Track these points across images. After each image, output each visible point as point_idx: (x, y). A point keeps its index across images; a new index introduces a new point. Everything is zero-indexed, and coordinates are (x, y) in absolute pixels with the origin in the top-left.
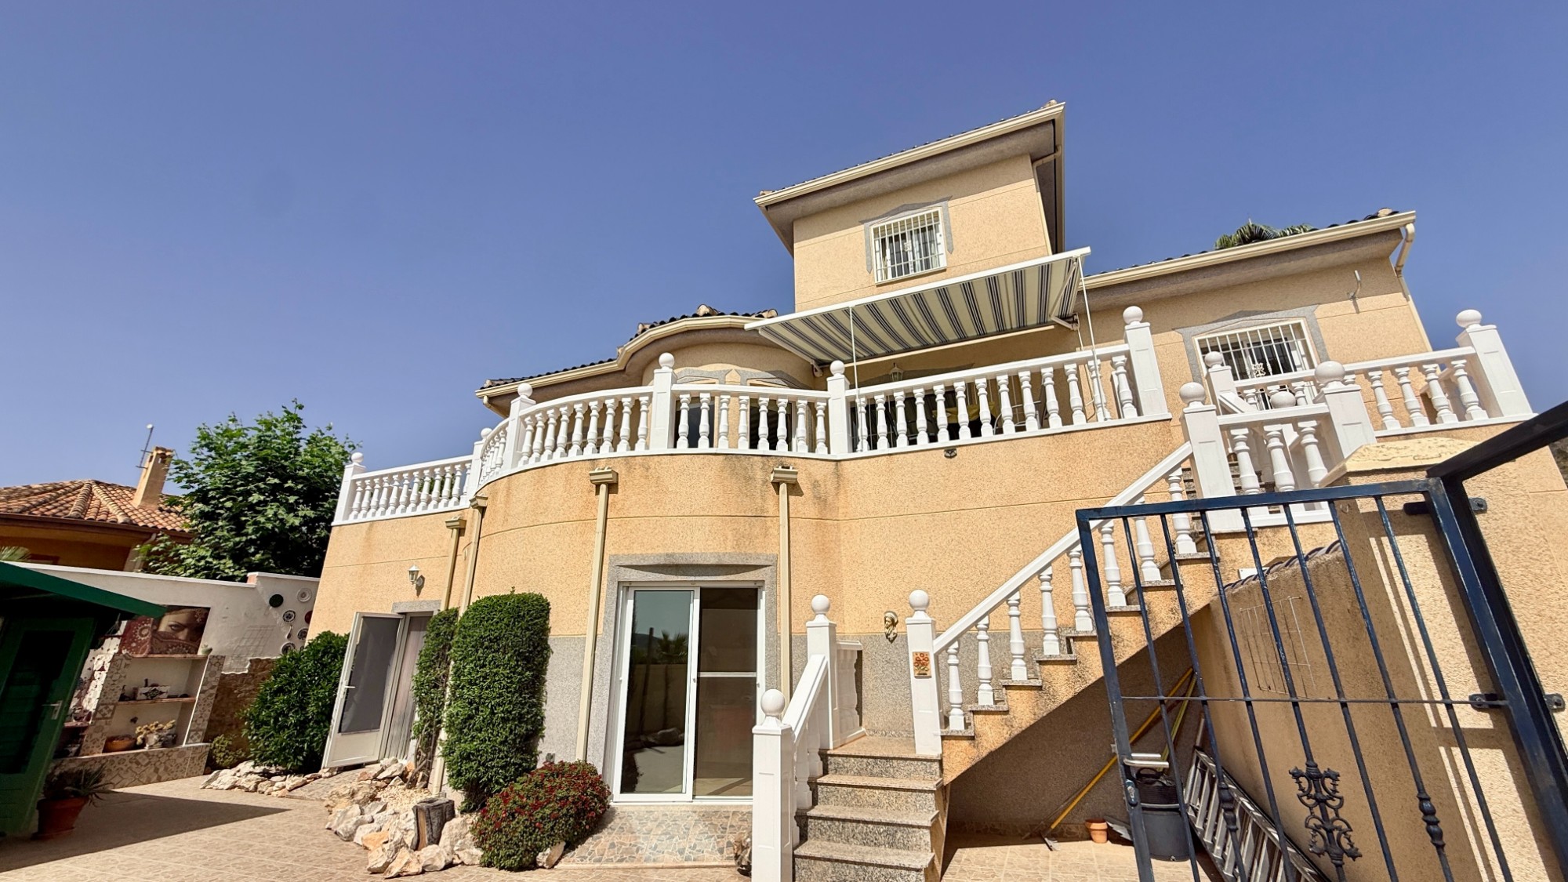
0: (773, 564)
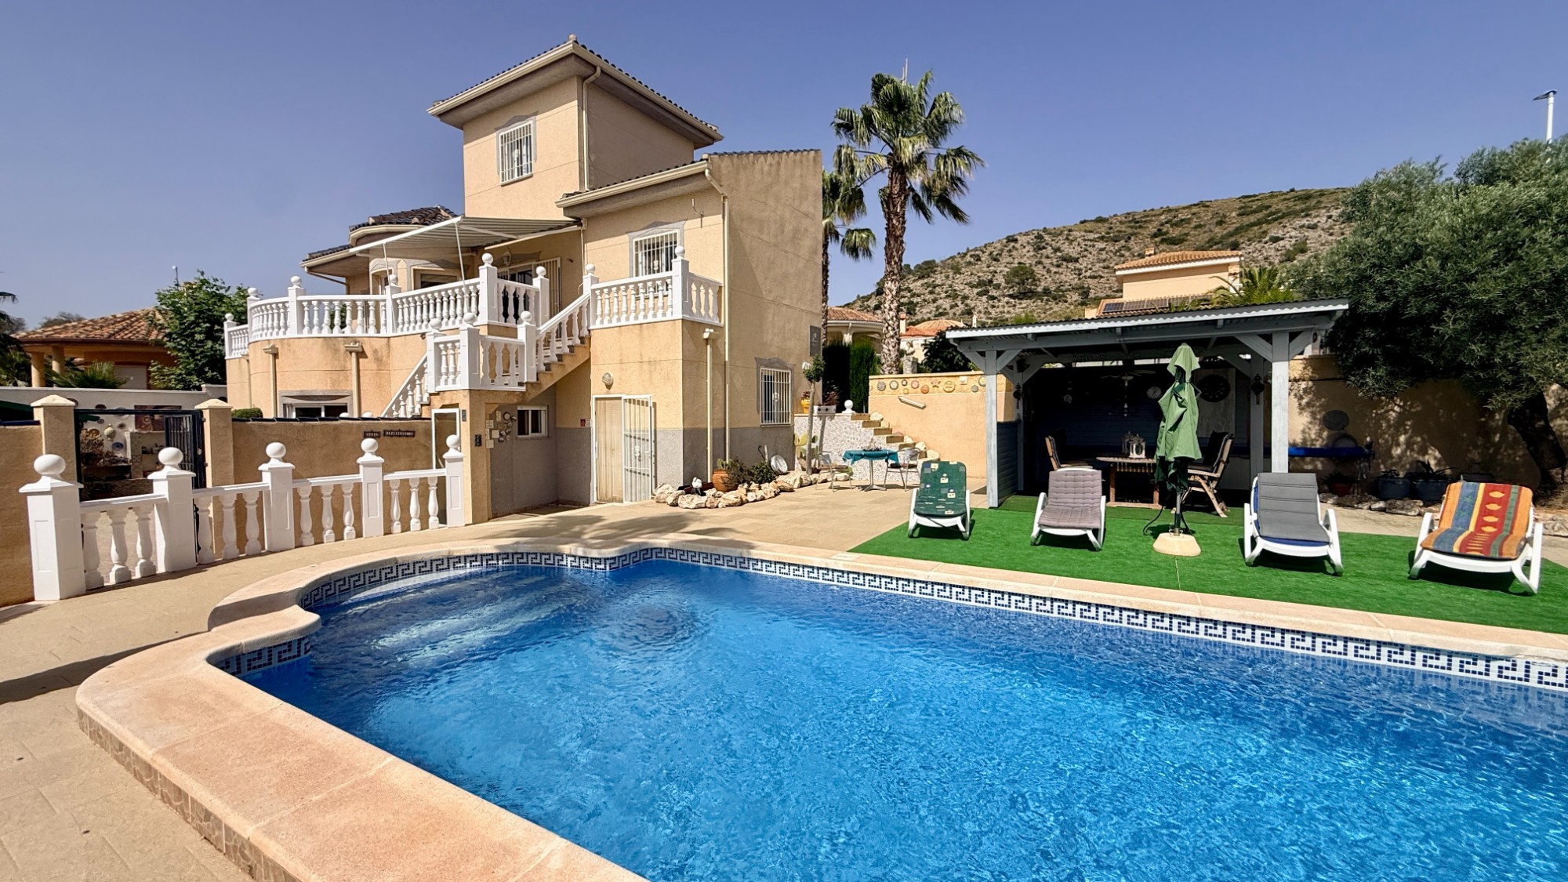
0: (351, 395)
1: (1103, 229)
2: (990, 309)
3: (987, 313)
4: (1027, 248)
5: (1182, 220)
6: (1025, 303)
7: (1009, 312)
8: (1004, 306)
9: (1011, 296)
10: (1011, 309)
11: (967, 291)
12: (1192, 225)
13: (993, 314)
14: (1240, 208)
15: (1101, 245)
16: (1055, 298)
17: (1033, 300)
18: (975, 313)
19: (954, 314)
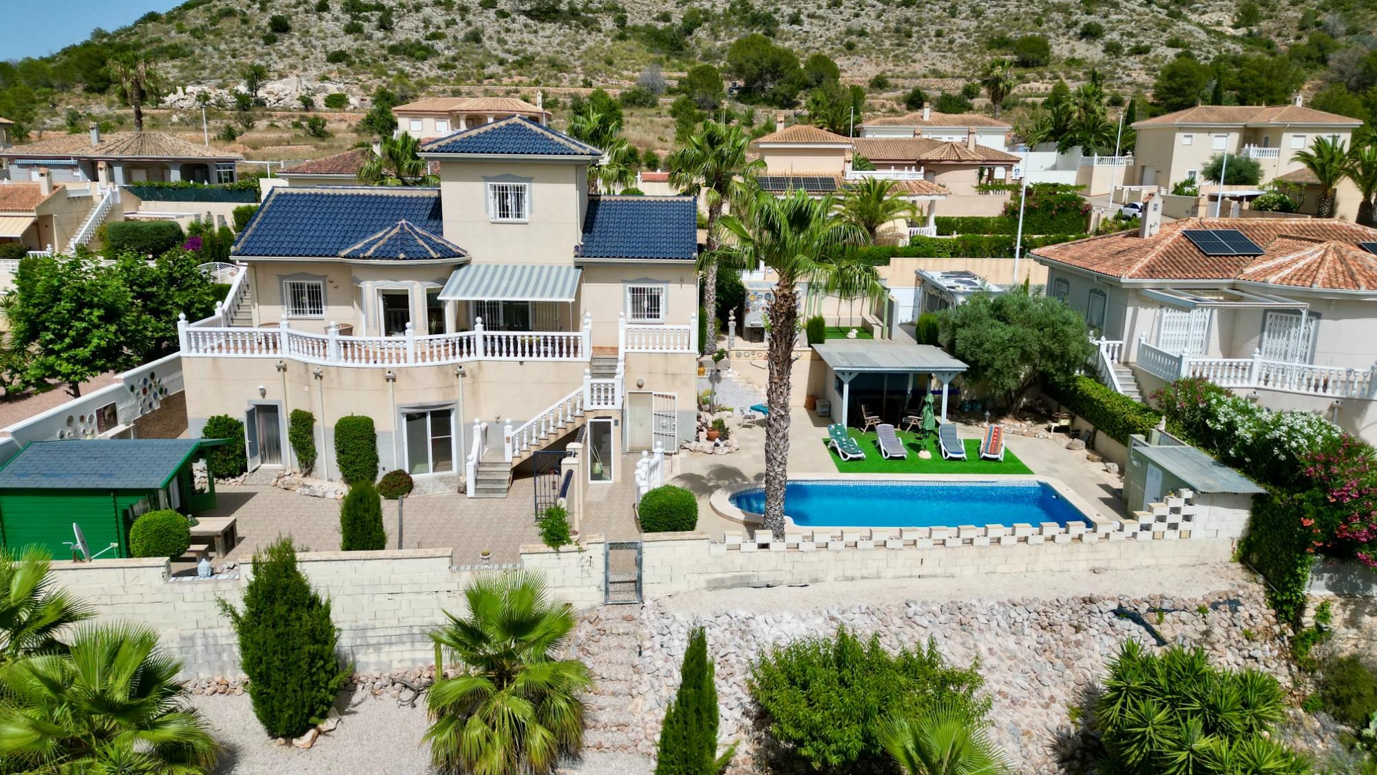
0: (456, 403)
2: (503, 35)
3: (502, 42)
6: (550, 28)
7: (531, 43)
8: (521, 31)
9: (528, 14)
10: (532, 37)
13: (510, 45)
16: (586, 24)
17: (558, 24)
18: (484, 39)
19: (455, 38)
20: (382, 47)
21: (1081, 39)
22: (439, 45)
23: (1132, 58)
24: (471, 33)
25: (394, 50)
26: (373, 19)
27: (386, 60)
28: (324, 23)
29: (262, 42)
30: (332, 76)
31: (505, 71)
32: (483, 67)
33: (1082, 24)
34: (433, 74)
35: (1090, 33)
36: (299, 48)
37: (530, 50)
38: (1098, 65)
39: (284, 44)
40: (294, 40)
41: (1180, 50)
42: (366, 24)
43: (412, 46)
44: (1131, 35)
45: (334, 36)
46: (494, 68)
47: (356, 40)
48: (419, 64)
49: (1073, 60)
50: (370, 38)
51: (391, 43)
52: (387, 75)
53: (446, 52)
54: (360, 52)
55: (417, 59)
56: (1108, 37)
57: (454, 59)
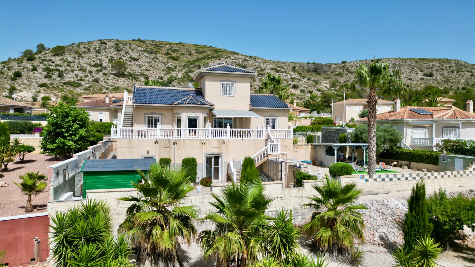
0: (222, 153)
1: (144, 46)
4: (112, 49)
5: (176, 50)
6: (122, 79)
8: (112, 80)
9: (114, 75)
10: (116, 82)
11: (89, 68)
12: (180, 53)
13: (109, 84)
14: (196, 50)
15: (146, 54)
17: (125, 78)
18: (99, 81)
19: (89, 81)
20: (60, 83)
21: (293, 88)
22: (83, 83)
23: (308, 94)
24: (95, 79)
25: (65, 84)
26: (55, 74)
27: (63, 87)
28: (35, 75)
29: (10, 80)
30: (41, 91)
31: (109, 91)
32: (101, 90)
33: (292, 84)
34: (82, 91)
35: (295, 87)
36: (25, 82)
37: (117, 85)
38: (300, 95)
39: (20, 81)
40: (24, 80)
41: (321, 92)
42: (53, 75)
43: (73, 82)
44: (306, 88)
45: (40, 79)
46: (104, 91)
47: (49, 80)
48: (76, 89)
49: (292, 94)
50: (55, 80)
51: (63, 82)
52: (64, 92)
53: (86, 85)
54: (51, 84)
55: (75, 87)
56: (300, 88)
57: (89, 87)
